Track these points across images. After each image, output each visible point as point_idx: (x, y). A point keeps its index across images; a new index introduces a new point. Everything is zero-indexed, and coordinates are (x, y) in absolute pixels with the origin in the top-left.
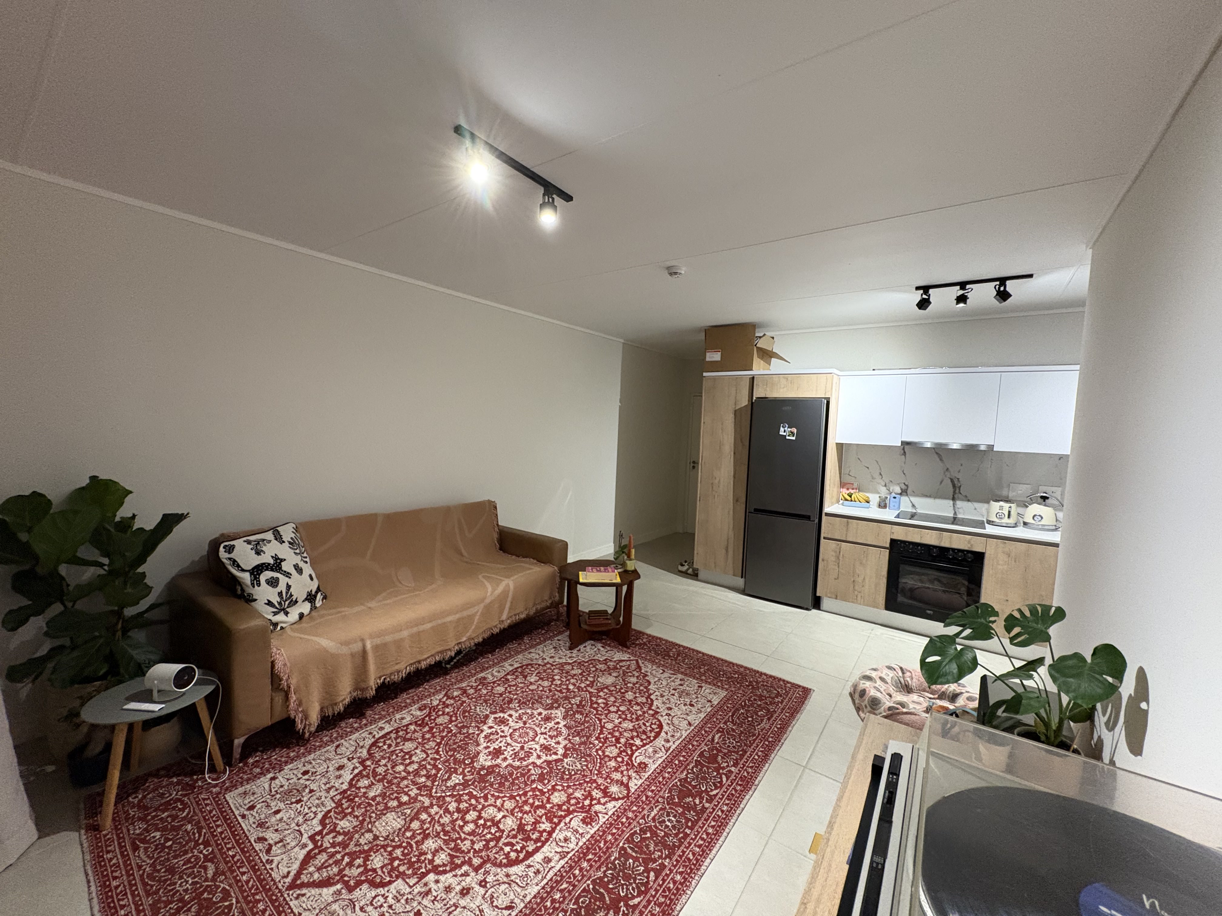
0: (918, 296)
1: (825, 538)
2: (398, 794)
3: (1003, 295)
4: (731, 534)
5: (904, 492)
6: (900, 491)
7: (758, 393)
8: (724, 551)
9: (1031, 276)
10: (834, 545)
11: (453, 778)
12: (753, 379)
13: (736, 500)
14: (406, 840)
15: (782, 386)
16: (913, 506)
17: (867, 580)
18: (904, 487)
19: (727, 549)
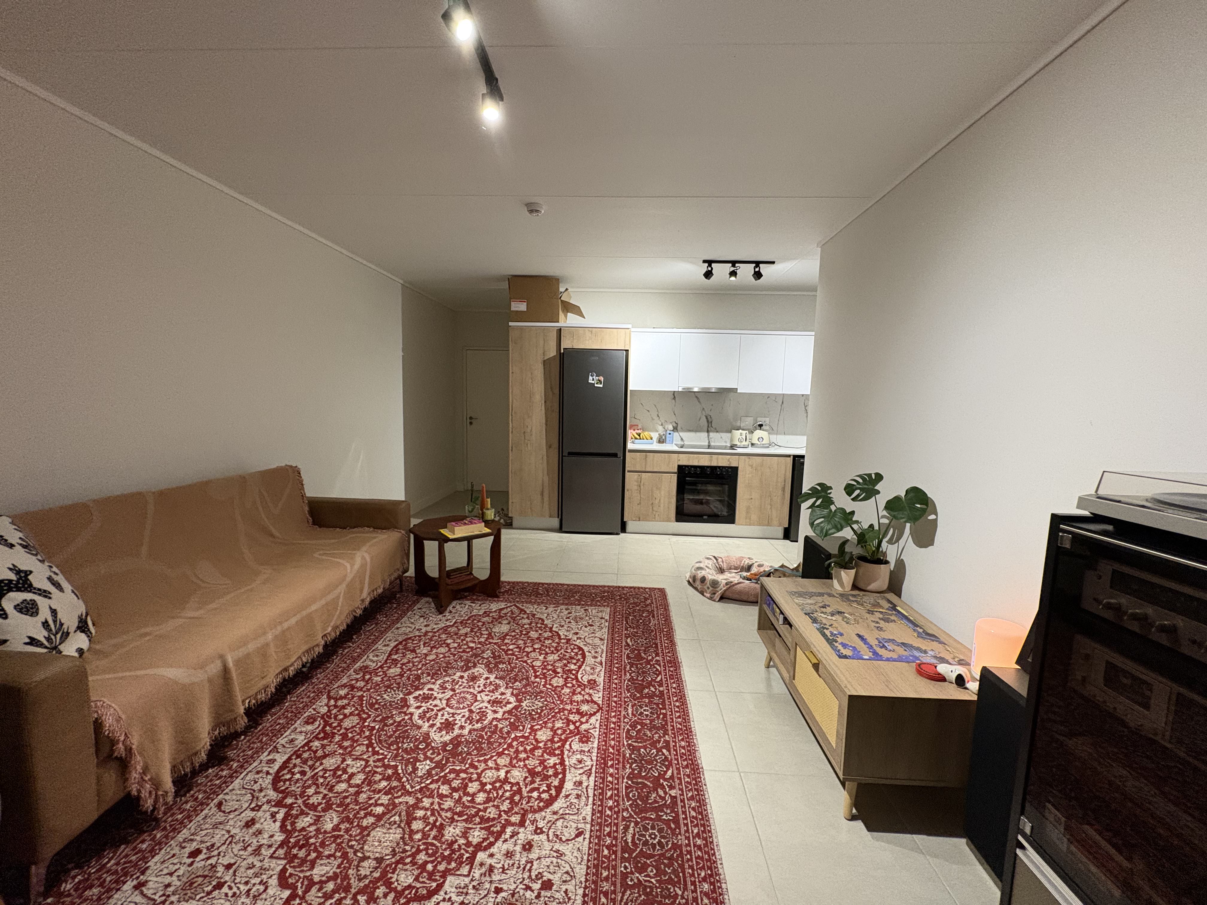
0: (705, 268)
1: (629, 471)
2: (366, 809)
3: (758, 275)
4: (546, 479)
5: (675, 429)
6: (672, 429)
7: (566, 344)
8: (539, 497)
9: (773, 263)
10: (636, 477)
11: (420, 767)
12: (560, 330)
13: (549, 446)
14: (420, 843)
15: (588, 338)
16: (682, 439)
17: (662, 501)
18: (675, 425)
19: (542, 494)
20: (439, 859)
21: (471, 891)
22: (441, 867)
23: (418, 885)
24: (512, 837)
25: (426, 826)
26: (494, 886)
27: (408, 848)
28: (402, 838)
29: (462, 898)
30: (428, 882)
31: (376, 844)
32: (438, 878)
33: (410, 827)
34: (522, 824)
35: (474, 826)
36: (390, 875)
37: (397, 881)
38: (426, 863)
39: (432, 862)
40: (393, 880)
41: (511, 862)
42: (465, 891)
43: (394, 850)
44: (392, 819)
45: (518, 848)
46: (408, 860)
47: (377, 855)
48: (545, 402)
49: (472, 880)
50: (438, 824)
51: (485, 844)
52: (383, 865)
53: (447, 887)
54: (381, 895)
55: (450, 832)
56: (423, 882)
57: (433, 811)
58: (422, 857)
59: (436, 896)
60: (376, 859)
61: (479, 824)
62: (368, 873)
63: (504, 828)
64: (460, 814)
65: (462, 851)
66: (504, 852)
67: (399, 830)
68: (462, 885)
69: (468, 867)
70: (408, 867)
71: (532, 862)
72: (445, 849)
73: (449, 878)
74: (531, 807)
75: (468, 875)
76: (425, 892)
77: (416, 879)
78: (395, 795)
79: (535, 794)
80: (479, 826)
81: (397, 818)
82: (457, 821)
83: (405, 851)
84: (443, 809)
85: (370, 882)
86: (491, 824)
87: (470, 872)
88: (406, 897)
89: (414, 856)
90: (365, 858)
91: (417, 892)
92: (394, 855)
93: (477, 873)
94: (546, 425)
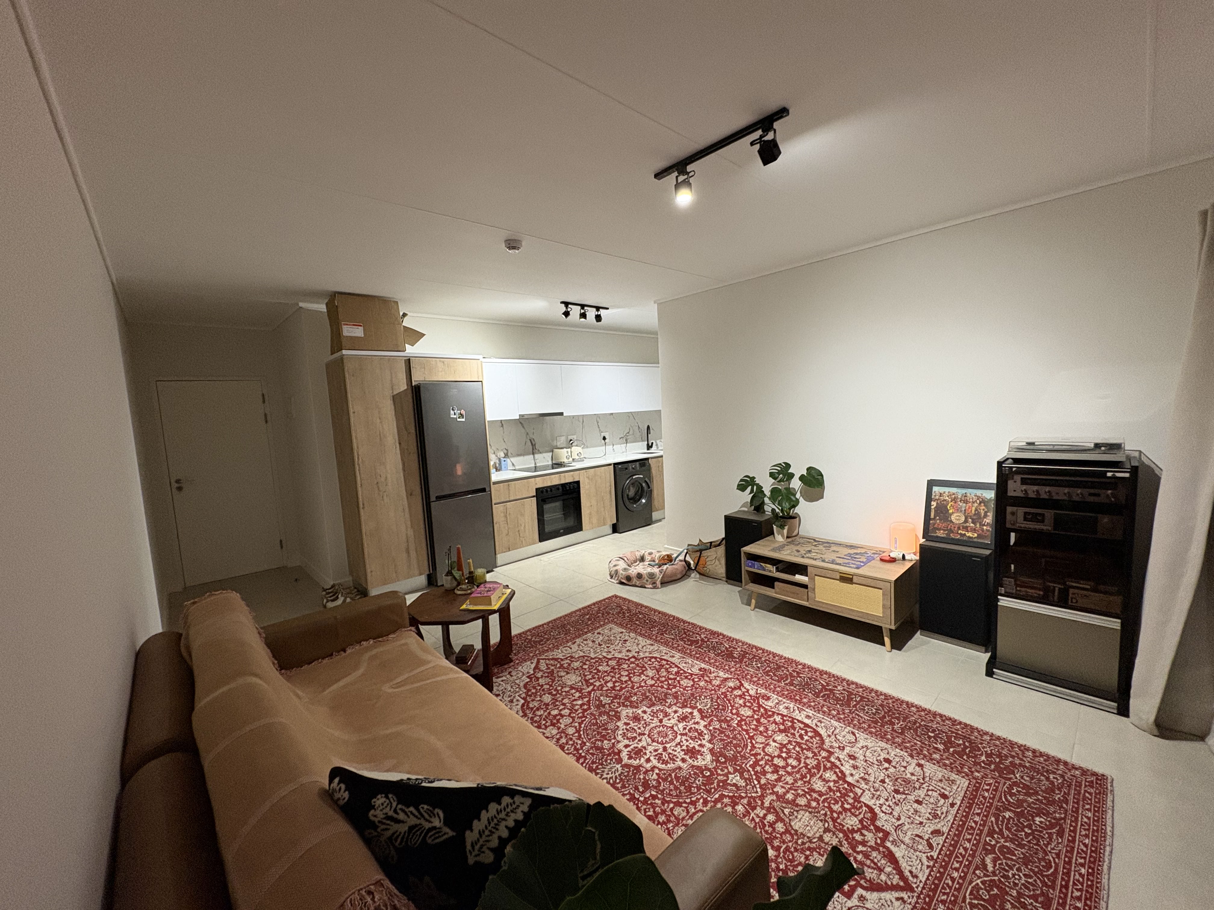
1: (495, 504)
3: (598, 318)
4: (411, 532)
5: (506, 456)
6: (503, 455)
7: (418, 377)
8: (405, 555)
9: (607, 309)
10: (502, 508)
15: (440, 370)
16: (513, 465)
17: (527, 527)
18: (506, 451)
20: (843, 800)
21: (878, 793)
22: (851, 801)
23: (861, 816)
24: (840, 761)
25: (805, 796)
26: (878, 782)
27: (823, 812)
28: (810, 813)
29: (882, 799)
30: (861, 811)
31: (809, 828)
32: (859, 805)
33: (801, 806)
34: (831, 753)
35: (820, 774)
36: (845, 828)
37: (852, 826)
38: (842, 806)
39: (843, 804)
40: (850, 828)
41: (861, 769)
42: (876, 796)
43: (821, 821)
44: (787, 813)
45: (852, 762)
46: (835, 815)
47: (821, 830)
48: (400, 444)
49: (869, 790)
50: (807, 790)
51: (840, 774)
52: (834, 830)
53: (871, 803)
54: (862, 837)
55: (818, 785)
56: (860, 813)
57: (790, 789)
58: (836, 807)
59: (876, 810)
60: (824, 832)
61: (819, 771)
62: (837, 840)
63: (829, 762)
64: (803, 777)
65: (841, 787)
66: (852, 769)
67: (802, 812)
68: (871, 796)
69: (856, 789)
70: (841, 817)
71: (866, 761)
72: (835, 795)
73: (862, 799)
74: (817, 743)
75: (864, 791)
76: (869, 814)
77: (856, 816)
78: (760, 804)
79: (806, 738)
80: (821, 772)
81: (787, 811)
82: (810, 780)
83: (825, 815)
84: (793, 784)
85: (846, 840)
86: (822, 766)
87: (861, 789)
88: (869, 826)
89: (832, 811)
90: (821, 838)
91: (867, 819)
92: (826, 821)
93: (863, 785)
94: (404, 470)
